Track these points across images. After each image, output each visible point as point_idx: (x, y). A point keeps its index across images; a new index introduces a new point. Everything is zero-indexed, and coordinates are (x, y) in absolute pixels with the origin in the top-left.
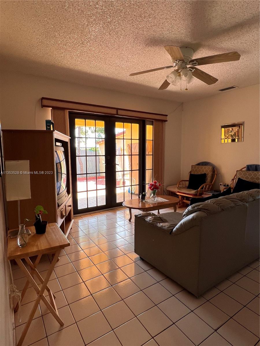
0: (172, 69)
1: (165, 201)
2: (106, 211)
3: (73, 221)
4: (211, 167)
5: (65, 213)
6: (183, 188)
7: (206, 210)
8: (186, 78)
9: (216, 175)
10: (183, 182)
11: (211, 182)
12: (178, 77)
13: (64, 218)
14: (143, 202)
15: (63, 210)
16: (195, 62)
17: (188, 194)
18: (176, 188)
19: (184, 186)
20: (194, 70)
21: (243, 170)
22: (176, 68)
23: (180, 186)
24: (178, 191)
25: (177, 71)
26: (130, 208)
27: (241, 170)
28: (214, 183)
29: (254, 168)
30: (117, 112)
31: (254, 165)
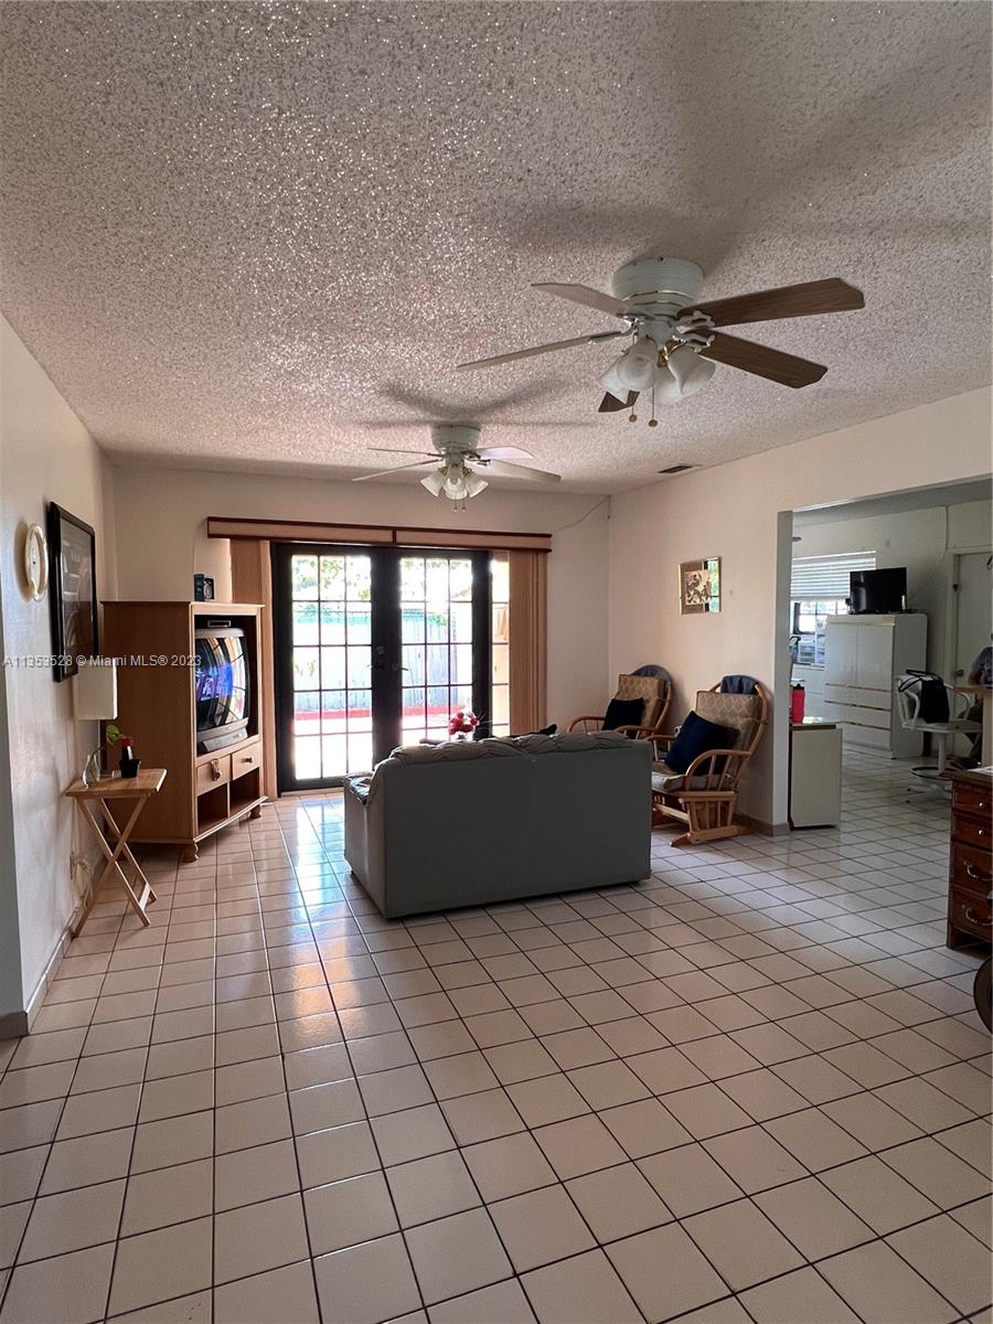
3: (263, 799)
4: (657, 681)
5: (228, 771)
9: (667, 704)
11: (654, 724)
13: (221, 782)
15: (216, 762)
21: (716, 690)
27: (712, 691)
29: (736, 684)
30: (394, 536)
31: (737, 676)
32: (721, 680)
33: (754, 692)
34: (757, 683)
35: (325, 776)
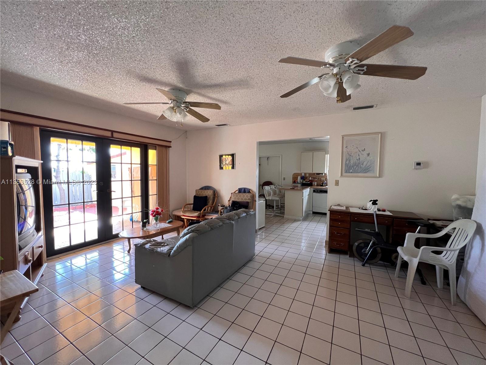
0: (168, 106)
1: (168, 226)
2: (98, 245)
3: (45, 265)
4: (212, 191)
5: (32, 257)
6: (188, 211)
7: (198, 230)
8: (181, 116)
9: (216, 198)
10: (188, 205)
11: (213, 204)
12: (174, 113)
13: (30, 264)
14: (144, 230)
15: (28, 254)
16: (188, 104)
17: (192, 217)
18: (181, 212)
19: (189, 209)
20: (189, 109)
21: (236, 192)
22: (172, 105)
23: (185, 209)
24: (183, 215)
25: (173, 108)
26: (129, 239)
27: (235, 192)
28: (215, 204)
29: (243, 190)
30: (112, 134)
31: (243, 188)
32: (238, 189)
33: (249, 192)
34: (250, 190)
35: (72, 244)
